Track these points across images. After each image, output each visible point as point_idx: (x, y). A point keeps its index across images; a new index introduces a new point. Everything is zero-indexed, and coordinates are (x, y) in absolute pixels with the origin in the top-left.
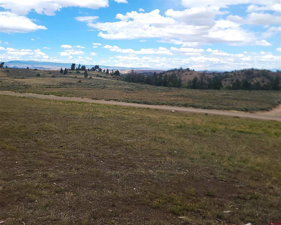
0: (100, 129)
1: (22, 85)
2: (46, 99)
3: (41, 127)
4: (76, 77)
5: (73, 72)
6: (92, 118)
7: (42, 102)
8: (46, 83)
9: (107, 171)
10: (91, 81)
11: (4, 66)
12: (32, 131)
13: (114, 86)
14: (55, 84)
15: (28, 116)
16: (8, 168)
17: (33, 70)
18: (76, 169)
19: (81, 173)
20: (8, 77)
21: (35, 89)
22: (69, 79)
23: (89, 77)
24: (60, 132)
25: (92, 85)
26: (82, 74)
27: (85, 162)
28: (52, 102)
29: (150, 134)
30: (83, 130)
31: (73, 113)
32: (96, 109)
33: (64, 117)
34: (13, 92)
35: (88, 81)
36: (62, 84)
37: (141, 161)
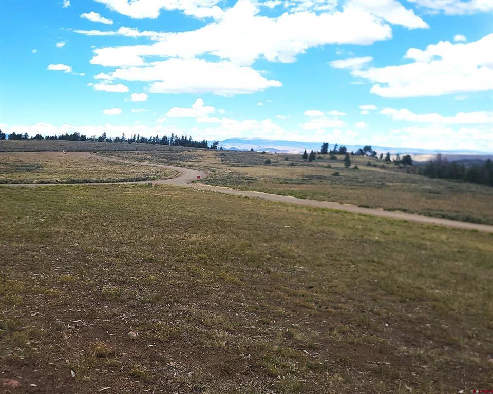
0: (378, 263)
1: (243, 178)
2: (280, 203)
3: (275, 249)
4: (329, 167)
5: (324, 157)
6: (360, 242)
7: (274, 206)
8: (281, 176)
9: (398, 346)
10: (356, 174)
11: (219, 146)
12: (261, 254)
13: (402, 184)
14: (295, 177)
15: (254, 229)
16: (231, 312)
17: (260, 153)
18: (339, 332)
19: (350, 340)
20: (224, 164)
21: (262, 185)
22: (318, 169)
23: (352, 166)
24: (307, 261)
25: (358, 182)
26: (341, 161)
27: (355, 321)
28: (289, 208)
29: (483, 284)
30: (346, 262)
31: (326, 228)
32: (367, 225)
33: (312, 235)
34: (231, 189)
35: (351, 174)
36: (307, 178)
37: (470, 338)
